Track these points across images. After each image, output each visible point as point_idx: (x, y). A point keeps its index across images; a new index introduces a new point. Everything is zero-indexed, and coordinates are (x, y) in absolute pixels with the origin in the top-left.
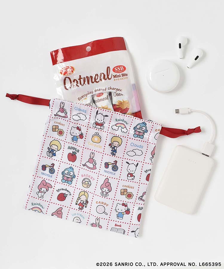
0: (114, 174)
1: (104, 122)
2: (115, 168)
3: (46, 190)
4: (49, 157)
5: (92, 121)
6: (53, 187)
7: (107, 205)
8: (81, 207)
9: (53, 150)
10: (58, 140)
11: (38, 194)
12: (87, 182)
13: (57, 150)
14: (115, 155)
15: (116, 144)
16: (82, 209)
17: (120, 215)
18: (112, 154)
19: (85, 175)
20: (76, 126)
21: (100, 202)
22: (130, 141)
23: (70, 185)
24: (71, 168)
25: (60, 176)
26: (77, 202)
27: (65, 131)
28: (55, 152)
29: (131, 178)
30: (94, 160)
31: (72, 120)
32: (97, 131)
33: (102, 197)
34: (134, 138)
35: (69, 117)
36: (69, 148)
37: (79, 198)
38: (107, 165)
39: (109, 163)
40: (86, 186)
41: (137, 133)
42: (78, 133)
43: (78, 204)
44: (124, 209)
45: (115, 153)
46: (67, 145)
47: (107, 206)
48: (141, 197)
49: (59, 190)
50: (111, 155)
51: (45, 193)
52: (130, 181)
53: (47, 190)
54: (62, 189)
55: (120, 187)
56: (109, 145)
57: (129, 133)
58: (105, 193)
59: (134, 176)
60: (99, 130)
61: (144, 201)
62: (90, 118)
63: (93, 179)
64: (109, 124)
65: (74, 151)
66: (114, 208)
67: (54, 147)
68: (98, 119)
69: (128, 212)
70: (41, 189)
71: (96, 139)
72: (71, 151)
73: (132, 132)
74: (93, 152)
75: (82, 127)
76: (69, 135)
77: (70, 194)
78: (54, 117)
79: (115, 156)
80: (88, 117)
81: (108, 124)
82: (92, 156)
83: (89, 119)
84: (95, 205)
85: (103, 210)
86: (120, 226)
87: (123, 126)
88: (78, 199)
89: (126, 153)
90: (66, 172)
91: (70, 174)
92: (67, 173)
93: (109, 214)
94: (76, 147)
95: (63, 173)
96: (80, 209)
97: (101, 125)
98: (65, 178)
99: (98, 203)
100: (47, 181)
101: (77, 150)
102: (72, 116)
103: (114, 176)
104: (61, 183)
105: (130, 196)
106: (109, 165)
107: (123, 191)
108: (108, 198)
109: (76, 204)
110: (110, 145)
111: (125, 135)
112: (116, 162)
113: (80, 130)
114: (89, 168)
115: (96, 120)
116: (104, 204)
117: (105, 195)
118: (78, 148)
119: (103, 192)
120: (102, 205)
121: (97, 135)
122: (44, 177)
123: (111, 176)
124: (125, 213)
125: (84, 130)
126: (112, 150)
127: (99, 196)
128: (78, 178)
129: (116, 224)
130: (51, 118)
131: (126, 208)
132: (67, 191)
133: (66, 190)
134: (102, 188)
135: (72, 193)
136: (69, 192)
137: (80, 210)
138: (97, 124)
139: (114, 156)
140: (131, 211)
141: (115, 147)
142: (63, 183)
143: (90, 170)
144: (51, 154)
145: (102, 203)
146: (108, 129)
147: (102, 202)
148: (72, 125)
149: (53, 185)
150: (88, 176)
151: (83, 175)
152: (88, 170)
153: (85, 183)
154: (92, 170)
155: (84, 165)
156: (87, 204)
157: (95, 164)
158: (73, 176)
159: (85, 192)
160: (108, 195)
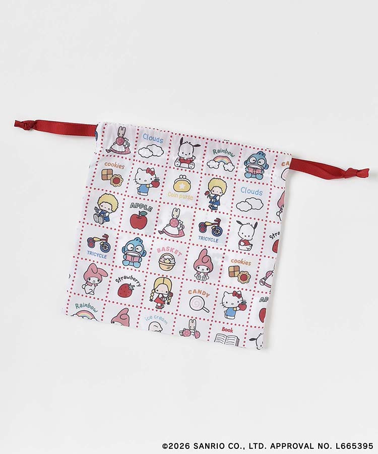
0: (215, 241)
1: (193, 156)
2: (217, 231)
3: (98, 281)
4: (98, 224)
5: (174, 157)
6: (110, 275)
7: (208, 295)
8: (159, 305)
9: (104, 212)
10: (112, 193)
11: (84, 289)
12: (168, 261)
13: (110, 211)
14: (216, 209)
15: (217, 191)
16: (161, 307)
17: (230, 312)
18: (210, 208)
19: (163, 248)
20: (145, 167)
21: (195, 291)
22: (240, 185)
23: (137, 269)
24: (137, 239)
25: (120, 256)
26: (152, 298)
27: (125, 177)
28: (107, 214)
29: (245, 248)
30: (180, 222)
31: (138, 157)
32: (183, 173)
33: (199, 282)
34: (246, 179)
35: (132, 152)
36: (133, 206)
37: (155, 289)
38: (203, 227)
39: (207, 224)
40: (165, 267)
41: (251, 171)
42: (148, 178)
43: (154, 300)
44: (235, 301)
45: (216, 206)
46: (128, 202)
47: (207, 297)
48: (264, 280)
49: (119, 279)
50: (210, 210)
51: (96, 285)
52: (243, 252)
53: (100, 281)
54: (125, 277)
55: (227, 264)
56: (205, 194)
57: (237, 172)
58: (202, 275)
59: (252, 245)
60: (186, 170)
61: (269, 286)
62: (169, 152)
63: (178, 253)
64: (203, 160)
65: (142, 210)
66: (219, 300)
67: (106, 207)
68: (183, 153)
69: (243, 306)
70: (90, 280)
71: (182, 185)
72: (136, 211)
73: (242, 169)
74: (178, 207)
75: (156, 167)
76: (132, 182)
77: (138, 284)
78: (106, 153)
79: (216, 212)
80: (166, 150)
81: (201, 160)
82: (176, 214)
83: (169, 154)
84: (186, 297)
85: (202, 305)
86: (231, 331)
87: (226, 160)
88: (153, 291)
89: (234, 206)
90: (129, 247)
91: (137, 250)
92: (132, 249)
93: (212, 311)
94: (144, 203)
95: (124, 249)
96: (158, 307)
97: (190, 161)
98: (129, 258)
99: (192, 292)
100: (99, 266)
101: (148, 208)
102: (137, 151)
103: (215, 245)
104: (123, 266)
105: (244, 278)
106: (206, 227)
107: (232, 269)
108: (209, 283)
109: (151, 300)
110: (207, 193)
111: (231, 175)
112: (218, 220)
113: (153, 173)
114: (172, 235)
115: (180, 154)
116: (202, 293)
117: (201, 277)
118: (149, 204)
119: (198, 273)
120: (199, 295)
121: (182, 179)
122: (93, 258)
123: (212, 244)
124: (238, 308)
125: (159, 173)
126: (211, 200)
127: (193, 281)
128: (150, 255)
129: (224, 328)
130: (101, 157)
131: (240, 300)
132: (134, 279)
133: (131, 278)
134: (196, 267)
135: (142, 283)
136: (137, 282)
137: (159, 310)
138: (182, 160)
139: (214, 211)
140: (248, 304)
141: (216, 195)
142: (126, 267)
143: (172, 239)
144: (101, 219)
145: (200, 292)
146: (202, 168)
147: (199, 290)
148: (137, 165)
149: (109, 272)
150: (170, 249)
151: (161, 250)
152: (169, 240)
153: (165, 262)
154: (176, 239)
155: (161, 232)
156: (170, 298)
157: (181, 228)
158: (142, 253)
159: (164, 278)
160: (207, 278)
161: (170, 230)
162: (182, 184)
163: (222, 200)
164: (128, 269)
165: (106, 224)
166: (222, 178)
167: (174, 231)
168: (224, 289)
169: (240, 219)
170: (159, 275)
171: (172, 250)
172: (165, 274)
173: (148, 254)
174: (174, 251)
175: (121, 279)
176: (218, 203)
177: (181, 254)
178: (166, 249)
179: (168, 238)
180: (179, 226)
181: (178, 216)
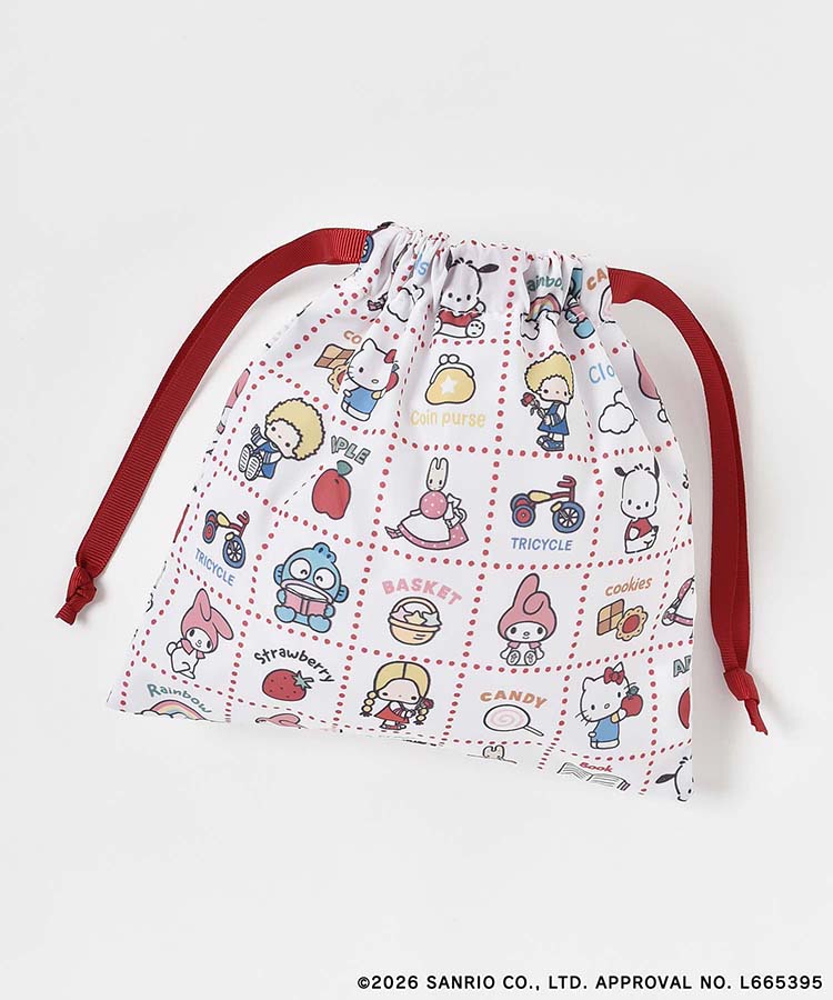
0: (564, 545)
1: (479, 302)
2: (569, 516)
3: (209, 644)
6: (238, 638)
7: (540, 702)
8: (391, 723)
13: (287, 453)
18: (542, 445)
21: (501, 694)
23: (322, 636)
24: (320, 547)
26: (367, 709)
30: (450, 499)
37: (376, 692)
38: (523, 509)
39: (534, 497)
43: (374, 713)
45: (558, 437)
47: (537, 706)
53: (212, 645)
54: (284, 653)
55: (598, 600)
56: (524, 402)
58: (524, 649)
59: (656, 529)
63: (449, 597)
66: (573, 708)
68: (450, 296)
70: (192, 634)
74: (441, 453)
77: (324, 676)
79: (560, 456)
82: (437, 476)
85: (520, 722)
88: (373, 695)
90: (298, 568)
91: (318, 582)
92: (303, 576)
95: (280, 575)
98: (294, 602)
99: (492, 697)
103: (562, 557)
106: (533, 508)
108: (543, 670)
109: (366, 714)
110: (527, 400)
112: (570, 483)
116: (522, 698)
117: (521, 656)
119: (513, 646)
120: (513, 702)
126: (543, 421)
127: (495, 669)
128: (361, 598)
132: (312, 662)
133: (302, 656)
134: (505, 629)
135: (336, 673)
136: (319, 669)
139: (554, 454)
142: (286, 627)
145: (516, 695)
147: (513, 692)
150: (423, 585)
151: (396, 585)
152: (421, 559)
153: (407, 622)
154: (441, 555)
155: (394, 533)
156: (424, 711)
157: (457, 519)
158: (334, 592)
159: (406, 663)
160: (539, 654)
161: (420, 527)
164: (291, 631)
167: (436, 530)
168: (585, 672)
170: (389, 655)
171: (429, 587)
172: (409, 652)
173: (354, 596)
174: (436, 589)
175: (270, 655)
176: (562, 426)
177: (460, 598)
178: (410, 584)
179: (416, 551)
180: (449, 515)
181: (443, 483)
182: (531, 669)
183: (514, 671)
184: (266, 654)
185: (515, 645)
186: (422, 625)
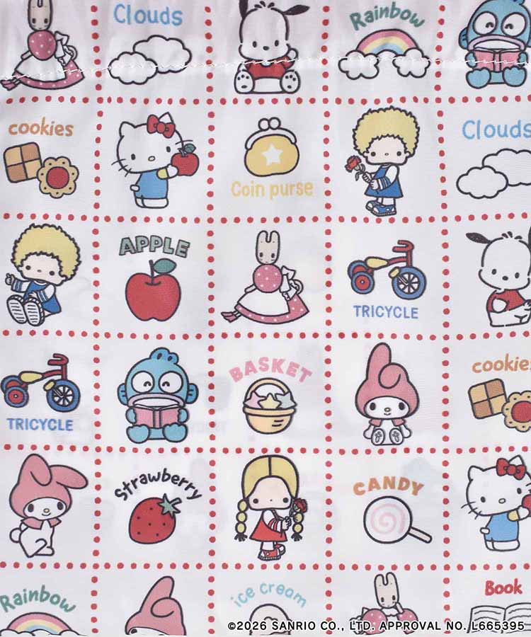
0: (409, 313)
1: (290, 49)
2: (409, 282)
3: (60, 506)
4: (26, 328)
5: (228, 65)
6: (93, 481)
7: (417, 488)
8: (269, 546)
9: (38, 285)
10: (51, 221)
11: (19, 542)
12: (271, 403)
13: (57, 279)
14: (390, 211)
15: (386, 151)
16: (276, 554)
17: (500, 530)
18: (371, 210)
19: (249, 364)
20: (139, 114)
21: (374, 484)
22: (456, 116)
23: (180, 446)
24: (158, 353)
26: (241, 528)
27: (81, 157)
28: (49, 291)
29: (510, 316)
30: (285, 271)
31: (111, 88)
32: (269, 110)
34: (473, 94)
35: (89, 70)
36: (128, 247)
37: (246, 499)
38: (361, 276)
39: (371, 263)
40: (265, 424)
41: (486, 61)
42: (157, 149)
43: (248, 533)
45: (388, 201)
46: (112, 236)
47: (415, 493)
50: (373, 218)
51: (55, 522)
52: (507, 331)
53: (65, 506)
54: (145, 479)
55: (463, 379)
56: (349, 168)
57: (438, 74)
58: (387, 426)
59: (530, 303)
60: (275, 101)
62: (209, 50)
64: (323, 56)
65: (159, 254)
66: (457, 497)
67: (40, 268)
68: (255, 44)
70: (31, 509)
71: (272, 153)
72: (141, 263)
73: (455, 62)
74: (270, 226)
75: (175, 109)
76: (111, 173)
77: (191, 491)
79: (392, 221)
80: (197, 44)
81: (315, 56)
82: (268, 249)
83: (208, 56)
84: (349, 508)
85: (403, 523)
86: (517, 589)
87: (398, 43)
88: (244, 505)
89: (450, 185)
90: (140, 382)
91: (165, 388)
92: (148, 388)
93: (438, 535)
94: (162, 230)
95: (123, 392)
96: (265, 556)
97: (282, 68)
98: (146, 417)
99: (366, 488)
100: (53, 457)
101: (174, 245)
102: (103, 67)
103: (412, 327)
104: (130, 446)
105: (525, 412)
106: (372, 275)
107: (480, 395)
108: (413, 451)
109: (241, 537)
110: (352, 164)
111: (424, 88)
112: (406, 247)
113: (169, 130)
114: (269, 319)
115: (248, 50)
116: (397, 485)
117: (386, 434)
118: (176, 233)
119: (375, 423)
120: (389, 492)
121: (270, 132)
122: (30, 437)
123: (401, 326)
124: (524, 512)
125: (191, 126)
126: (370, 186)
127: (362, 451)
128: (211, 393)
129: (489, 584)
131: (525, 485)
132: (175, 479)
133: (165, 476)
134: (364, 405)
135: (202, 485)
136: (185, 485)
137: (270, 564)
138: (255, 70)
139: (385, 219)
141: (385, 166)
142: (142, 447)
143: (271, 329)
144: (33, 311)
145: (389, 482)
146: (326, 82)
147: (386, 479)
148: (115, 115)
149: (88, 470)
150: (270, 363)
151: (243, 370)
152: (263, 336)
153: (262, 409)
154: (283, 329)
155: (230, 317)
156: (299, 517)
157: (293, 291)
158: (183, 394)
159: (270, 457)
160: (406, 433)
161: (258, 302)
162: (272, 147)
163: (408, 177)
164: (148, 451)
165: (52, 322)
166: (396, 103)
167: (274, 304)
168: (467, 459)
169: (478, 227)
170: (252, 451)
171: (277, 365)
172: (271, 443)
173: (204, 393)
174: (285, 367)
175: (131, 487)
176: (395, 190)
177: (310, 373)
178: (257, 366)
179: (258, 328)
180: (285, 287)
181: (276, 256)
182: (400, 449)
183: (381, 452)
184: (126, 486)
185: (377, 423)
186: (278, 408)
